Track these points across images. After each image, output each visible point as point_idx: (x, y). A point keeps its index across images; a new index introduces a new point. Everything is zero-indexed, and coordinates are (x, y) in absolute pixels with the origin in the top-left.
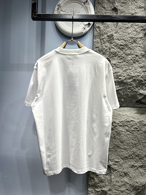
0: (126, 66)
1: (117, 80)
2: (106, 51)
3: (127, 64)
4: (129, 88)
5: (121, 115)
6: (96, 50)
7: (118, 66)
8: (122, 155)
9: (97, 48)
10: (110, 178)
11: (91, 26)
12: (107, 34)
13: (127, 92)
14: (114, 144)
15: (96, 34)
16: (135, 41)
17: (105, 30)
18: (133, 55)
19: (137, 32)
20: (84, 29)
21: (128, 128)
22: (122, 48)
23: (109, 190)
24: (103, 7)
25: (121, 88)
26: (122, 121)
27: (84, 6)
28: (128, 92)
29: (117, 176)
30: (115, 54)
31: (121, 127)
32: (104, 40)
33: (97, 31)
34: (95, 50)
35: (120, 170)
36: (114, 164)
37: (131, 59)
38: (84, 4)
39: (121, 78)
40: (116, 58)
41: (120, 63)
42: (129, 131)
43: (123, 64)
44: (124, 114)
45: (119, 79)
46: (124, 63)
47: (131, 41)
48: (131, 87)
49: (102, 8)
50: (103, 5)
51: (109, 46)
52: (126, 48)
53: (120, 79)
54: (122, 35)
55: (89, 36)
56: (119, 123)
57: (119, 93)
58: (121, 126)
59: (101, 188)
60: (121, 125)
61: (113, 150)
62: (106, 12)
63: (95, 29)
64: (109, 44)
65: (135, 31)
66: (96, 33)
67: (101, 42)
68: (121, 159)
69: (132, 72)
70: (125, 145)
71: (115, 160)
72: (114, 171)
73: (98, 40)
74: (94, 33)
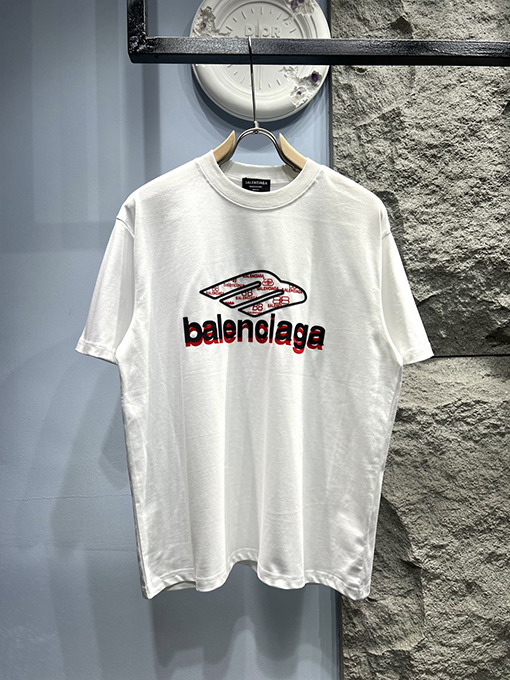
0: (450, 217)
1: (423, 264)
2: (378, 167)
3: (453, 209)
4: (463, 293)
5: (441, 387)
6: (343, 165)
7: (425, 217)
8: (452, 523)
9: (345, 157)
10: (419, 605)
11: (320, 84)
12: (379, 109)
13: (456, 303)
14: (425, 487)
15: (340, 112)
16: (473, 133)
17: (370, 96)
18: (470, 177)
19: (479, 101)
20: (299, 93)
21: (466, 428)
22: (434, 156)
23: (419, 648)
24: (359, 19)
25: (439, 291)
26: (445, 406)
27: (293, 14)
28: (462, 303)
29: (441, 597)
30: (411, 178)
31: (443, 428)
32: (371, 129)
33: (343, 101)
34: (339, 166)
35: (451, 574)
36: (428, 556)
37: (467, 194)
38: (293, 9)
39: (437, 256)
40: (416, 190)
41: (431, 206)
42: (471, 439)
43: (438, 210)
44: (451, 380)
45: (431, 263)
46: (443, 207)
47: (461, 132)
48: (470, 286)
49: (357, 22)
50: (360, 9)
51: (389, 151)
52: (447, 157)
53: (434, 260)
54: (430, 113)
55: (316, 119)
56: (438, 411)
57: (431, 309)
58: (442, 422)
59: (390, 642)
60: (445, 421)
61: (423, 506)
62: (370, 33)
63: (337, 92)
64: (388, 143)
65: (473, 96)
66: (338, 108)
67: (359, 137)
68: (451, 537)
69: (471, 237)
70: (462, 487)
71: (432, 541)
72: (430, 580)
73: (348, 130)
74: (334, 108)
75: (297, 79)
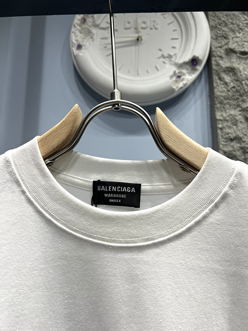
6: (230, 149)
9: (232, 140)
11: (200, 68)
15: (224, 94)
20: (179, 77)
33: (226, 83)
34: (226, 149)
63: (218, 75)
66: (220, 90)
73: (233, 112)
74: (216, 90)
75: (176, 65)
